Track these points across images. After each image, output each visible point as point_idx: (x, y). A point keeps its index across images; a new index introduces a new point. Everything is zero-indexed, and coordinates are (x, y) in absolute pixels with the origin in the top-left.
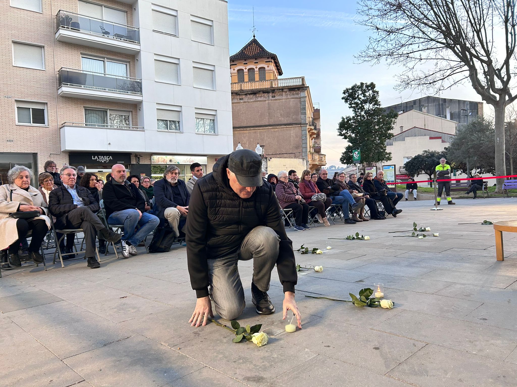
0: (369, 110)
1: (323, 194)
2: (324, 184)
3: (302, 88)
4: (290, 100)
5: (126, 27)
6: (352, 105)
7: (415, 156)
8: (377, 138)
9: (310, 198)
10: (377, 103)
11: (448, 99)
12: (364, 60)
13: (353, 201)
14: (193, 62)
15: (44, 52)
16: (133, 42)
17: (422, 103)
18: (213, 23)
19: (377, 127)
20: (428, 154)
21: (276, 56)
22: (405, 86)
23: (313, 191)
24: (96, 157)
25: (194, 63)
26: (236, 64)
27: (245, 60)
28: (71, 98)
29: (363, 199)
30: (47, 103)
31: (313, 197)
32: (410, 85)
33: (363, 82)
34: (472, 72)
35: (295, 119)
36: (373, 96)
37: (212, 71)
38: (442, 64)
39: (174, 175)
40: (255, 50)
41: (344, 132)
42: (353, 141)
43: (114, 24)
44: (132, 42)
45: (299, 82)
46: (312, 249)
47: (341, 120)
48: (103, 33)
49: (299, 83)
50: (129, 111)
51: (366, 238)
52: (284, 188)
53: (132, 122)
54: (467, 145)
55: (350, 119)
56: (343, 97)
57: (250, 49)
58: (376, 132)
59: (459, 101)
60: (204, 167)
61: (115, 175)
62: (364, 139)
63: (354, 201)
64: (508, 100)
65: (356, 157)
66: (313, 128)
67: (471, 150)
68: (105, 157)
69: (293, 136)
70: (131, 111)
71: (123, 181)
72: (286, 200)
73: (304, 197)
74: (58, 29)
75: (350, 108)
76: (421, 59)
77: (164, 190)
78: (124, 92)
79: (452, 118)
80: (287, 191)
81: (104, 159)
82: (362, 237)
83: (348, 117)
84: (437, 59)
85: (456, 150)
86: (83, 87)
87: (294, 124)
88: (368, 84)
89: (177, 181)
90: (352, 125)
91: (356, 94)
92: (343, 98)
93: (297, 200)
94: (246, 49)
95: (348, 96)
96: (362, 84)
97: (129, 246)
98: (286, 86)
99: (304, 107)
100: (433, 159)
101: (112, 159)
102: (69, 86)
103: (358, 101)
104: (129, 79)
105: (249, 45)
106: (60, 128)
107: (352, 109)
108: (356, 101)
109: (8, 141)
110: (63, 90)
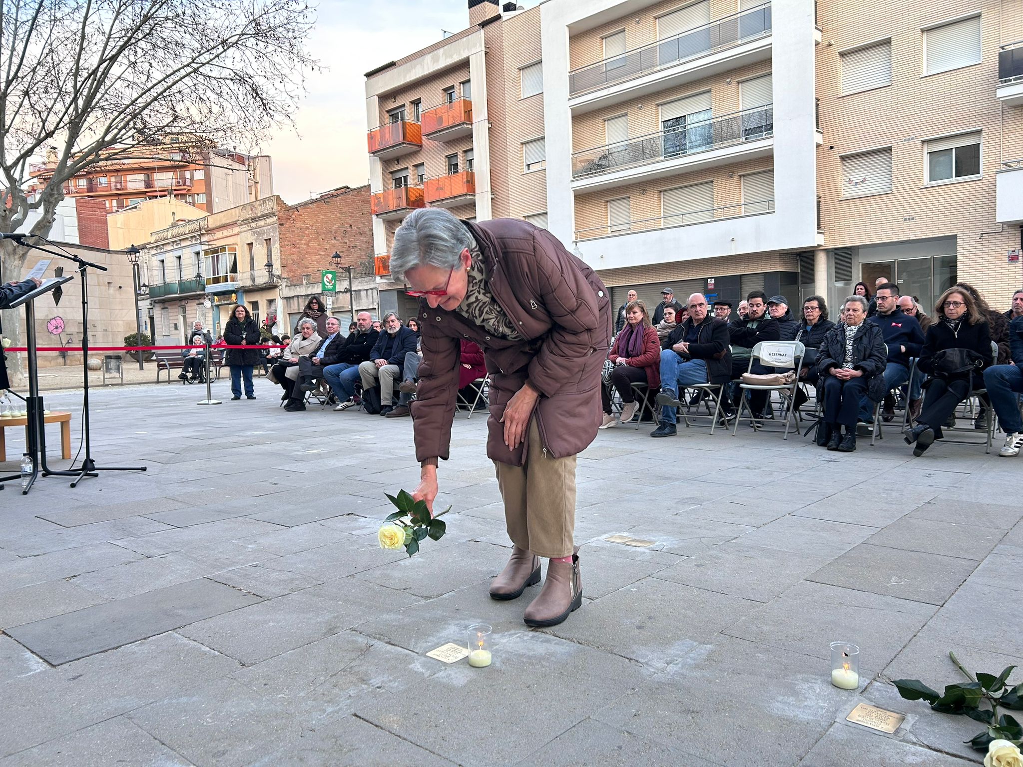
15: (982, 24)
30: (981, 131)
102: (1011, 82)
109: (905, 220)
110: (998, 96)
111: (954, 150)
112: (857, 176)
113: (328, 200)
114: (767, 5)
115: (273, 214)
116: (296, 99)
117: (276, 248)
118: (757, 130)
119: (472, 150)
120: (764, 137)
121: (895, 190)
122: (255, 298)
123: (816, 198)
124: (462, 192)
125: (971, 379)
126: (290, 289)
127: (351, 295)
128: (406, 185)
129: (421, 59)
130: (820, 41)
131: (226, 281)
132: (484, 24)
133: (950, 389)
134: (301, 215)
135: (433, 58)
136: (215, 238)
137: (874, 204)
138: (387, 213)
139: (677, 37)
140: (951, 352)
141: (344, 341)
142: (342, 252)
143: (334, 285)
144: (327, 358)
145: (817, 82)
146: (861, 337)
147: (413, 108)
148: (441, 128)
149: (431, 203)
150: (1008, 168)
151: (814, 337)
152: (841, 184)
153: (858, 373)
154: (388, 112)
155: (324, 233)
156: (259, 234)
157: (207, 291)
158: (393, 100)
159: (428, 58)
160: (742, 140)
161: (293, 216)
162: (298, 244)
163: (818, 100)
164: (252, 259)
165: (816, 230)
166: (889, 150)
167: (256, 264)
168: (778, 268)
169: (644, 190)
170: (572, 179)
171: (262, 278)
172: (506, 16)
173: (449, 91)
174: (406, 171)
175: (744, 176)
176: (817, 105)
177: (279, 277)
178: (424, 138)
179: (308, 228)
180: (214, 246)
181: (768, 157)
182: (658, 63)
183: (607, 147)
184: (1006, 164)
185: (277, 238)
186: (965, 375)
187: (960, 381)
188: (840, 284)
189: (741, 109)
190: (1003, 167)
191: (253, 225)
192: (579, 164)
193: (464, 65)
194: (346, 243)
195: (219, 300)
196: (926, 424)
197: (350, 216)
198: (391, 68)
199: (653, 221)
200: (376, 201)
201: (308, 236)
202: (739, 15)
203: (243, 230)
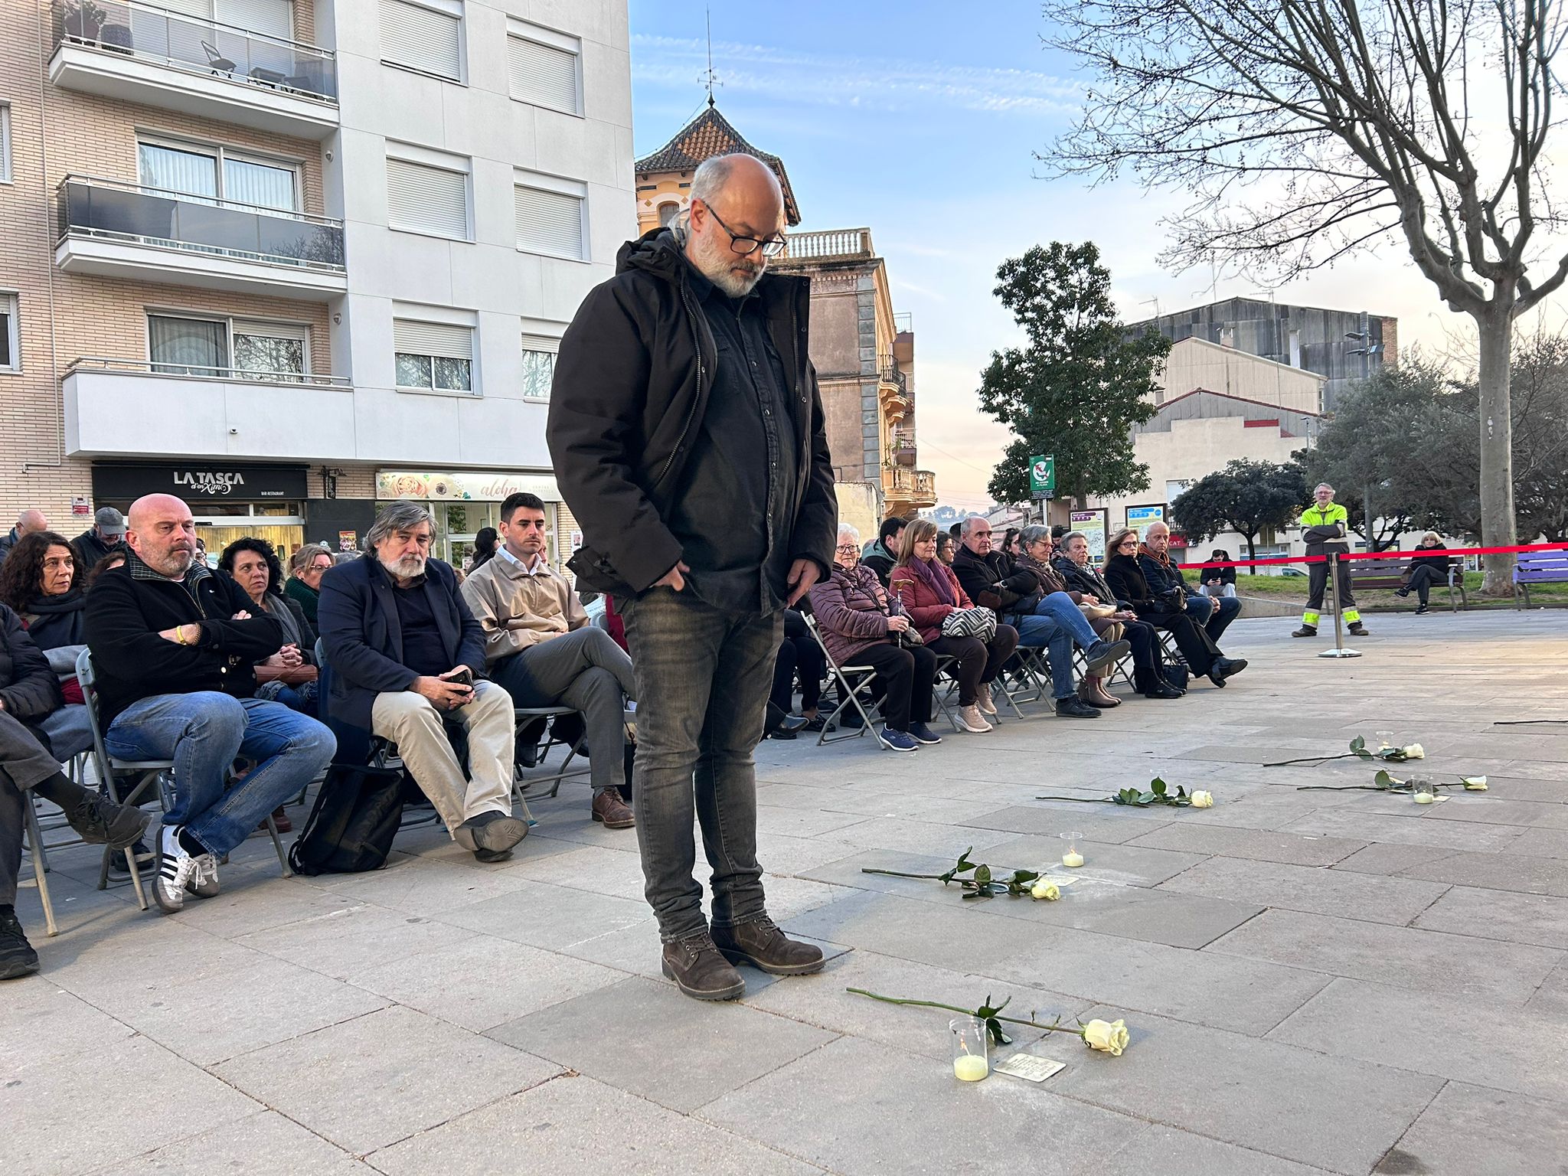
0: (1079, 330)
1: (985, 610)
2: (981, 573)
3: (863, 263)
4: (825, 302)
5: (292, 47)
6: (1026, 314)
7: (1206, 478)
8: (1105, 420)
9: (937, 623)
10: (1102, 306)
11: (1294, 308)
12: (1068, 166)
13: (1090, 633)
14: (516, 168)
15: (10, 122)
16: (316, 97)
17: (1217, 320)
18: (579, 46)
19: (1103, 385)
20: (1244, 473)
21: (781, 163)
22: (1192, 254)
23: (947, 599)
24: (188, 475)
25: (519, 172)
26: (655, 187)
27: (683, 175)
28: (102, 277)
29: (1115, 624)
30: (16, 295)
31: (947, 621)
32: (1208, 251)
33: (1061, 242)
34: (1411, 211)
35: (842, 362)
36: (1091, 285)
37: (578, 198)
38: (1313, 186)
39: (413, 545)
40: (716, 143)
41: (1000, 398)
42: (1029, 429)
43: (248, 35)
44: (310, 95)
45: (852, 243)
46: (1011, 875)
47: (989, 362)
48: (213, 64)
49: (853, 247)
50: (303, 326)
51: (1198, 798)
52: (844, 588)
53: (313, 359)
54: (1369, 443)
55: (1019, 360)
56: (996, 287)
57: (700, 140)
58: (1100, 400)
59: (1326, 313)
60: (553, 508)
61: (145, 542)
62: (1064, 422)
63: (1094, 633)
64: (1519, 300)
65: (1040, 479)
66: (895, 388)
67: (1383, 460)
68: (218, 475)
69: (835, 415)
70: (310, 326)
71: (181, 570)
72: (851, 630)
73: (918, 623)
74: (57, 48)
75: (1019, 322)
76: (1245, 170)
77: (363, 611)
78: (286, 261)
79: (1305, 364)
80: (854, 597)
81: (212, 484)
82: (1182, 793)
83: (1013, 353)
84: (1294, 169)
85: (1335, 458)
86: (142, 243)
87: (839, 375)
88: (1075, 248)
89: (422, 570)
90: (1026, 378)
91: (1037, 280)
92: (997, 292)
93: (892, 635)
94: (687, 140)
95: (1013, 286)
96: (1056, 247)
97: (192, 856)
98: (813, 258)
99: (868, 322)
100: (1258, 487)
101: (242, 483)
102: (92, 236)
103: (1045, 302)
104: (301, 219)
105: (696, 126)
106: (63, 379)
107: (1025, 327)
108: (1037, 300)
110: (68, 249)
184: (81, 360)
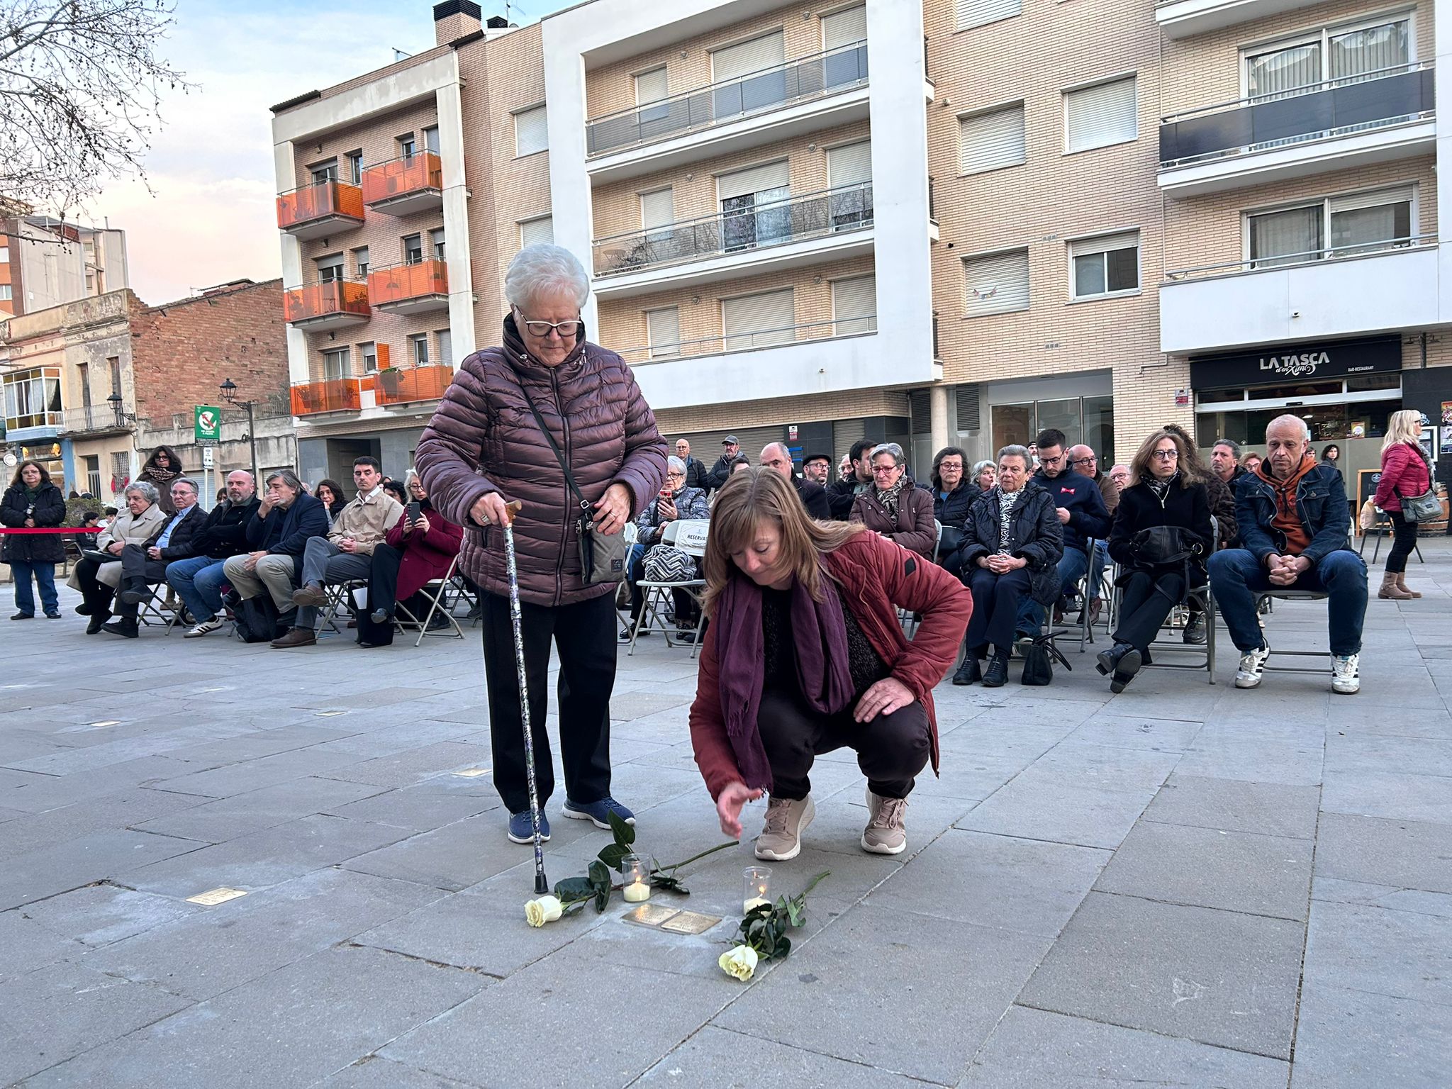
15: (1137, 88)
24: (1274, 361)
28: (1204, 195)
30: (1140, 230)
50: (1410, 185)
53: (1420, 218)
68: (1302, 358)
70: (1417, 183)
101: (1327, 361)
102: (1176, 166)
109: (1047, 347)
110: (1160, 184)
111: (1105, 254)
112: (984, 288)
113: (216, 300)
114: (862, 44)
115: (122, 319)
116: (145, 133)
117: (127, 371)
118: (852, 217)
119: (442, 229)
120: (861, 227)
121: (1033, 307)
122: (91, 450)
123: (932, 314)
124: (427, 292)
125: (1187, 573)
126: (151, 437)
127: (253, 445)
128: (340, 279)
129: (360, 89)
130: (933, 98)
131: (43, 423)
132: (458, 44)
133: (1158, 588)
134: (170, 322)
135: (379, 89)
136: (23, 354)
137: (1008, 325)
138: (309, 320)
139: (740, 80)
140: (1158, 532)
141: (206, 519)
142: (240, 380)
143: (216, 430)
144: (174, 548)
145: (930, 154)
146: (1022, 509)
147: (350, 163)
148: (393, 194)
149: (379, 306)
150: (1173, 280)
151: (952, 509)
152: (964, 296)
153: (1022, 562)
154: (310, 167)
155: (209, 350)
156: (98, 350)
157: (8, 440)
158: (318, 149)
159: (372, 89)
160: (832, 230)
161: (157, 323)
162: (165, 365)
163: (931, 179)
164: (86, 389)
165: (933, 360)
166: (1024, 252)
167: (93, 396)
168: (883, 411)
169: (698, 297)
170: (594, 277)
171: (103, 418)
172: (491, 34)
173: (405, 140)
174: (340, 257)
175: (835, 281)
176: (931, 187)
177: (132, 417)
178: (367, 208)
179: (182, 342)
180: (20, 368)
181: (866, 255)
182: (714, 117)
183: (644, 234)
184: (1170, 275)
185: (129, 357)
186: (1178, 567)
187: (1171, 575)
188: (964, 435)
189: (829, 187)
190: (1167, 279)
191: (89, 335)
192: (603, 256)
193: (428, 102)
194: (246, 366)
195: (31, 454)
196: (1127, 642)
197: (253, 325)
198: (314, 101)
199: (711, 343)
200: (292, 302)
201: (182, 354)
202: (824, 55)
203: (70, 342)
